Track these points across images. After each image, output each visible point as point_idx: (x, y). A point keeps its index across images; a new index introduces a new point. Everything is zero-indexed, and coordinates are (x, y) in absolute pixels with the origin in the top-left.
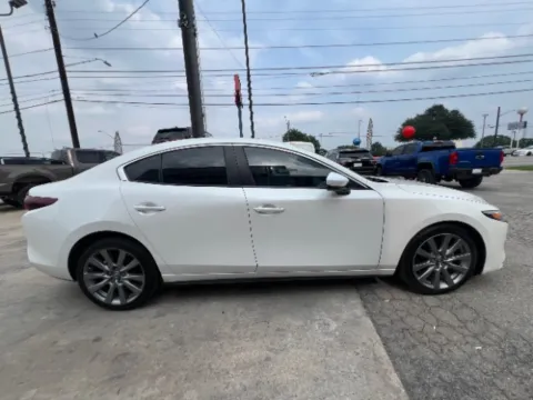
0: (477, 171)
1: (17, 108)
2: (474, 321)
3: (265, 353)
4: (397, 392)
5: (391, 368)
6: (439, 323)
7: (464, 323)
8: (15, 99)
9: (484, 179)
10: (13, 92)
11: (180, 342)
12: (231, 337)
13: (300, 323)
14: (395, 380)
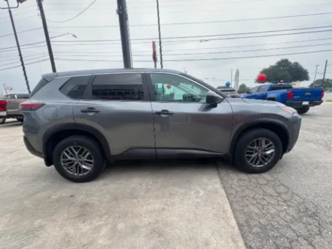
0: (306, 103)
1: (23, 64)
2: (285, 193)
3: (162, 206)
4: (233, 228)
5: (232, 216)
6: (265, 194)
7: (280, 194)
8: (21, 59)
9: (311, 108)
10: (20, 55)
11: (116, 199)
12: (144, 197)
13: (183, 191)
14: (233, 222)
